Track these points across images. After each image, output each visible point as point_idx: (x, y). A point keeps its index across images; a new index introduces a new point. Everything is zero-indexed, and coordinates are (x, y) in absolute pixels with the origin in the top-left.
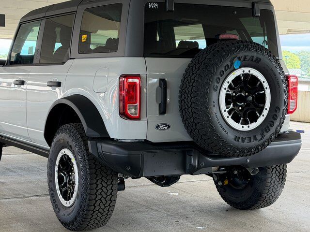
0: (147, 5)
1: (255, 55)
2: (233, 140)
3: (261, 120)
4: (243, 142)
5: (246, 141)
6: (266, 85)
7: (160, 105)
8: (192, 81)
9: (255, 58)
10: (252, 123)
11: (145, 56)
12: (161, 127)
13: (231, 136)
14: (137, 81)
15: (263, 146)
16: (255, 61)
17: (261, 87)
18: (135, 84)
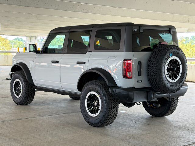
0: (133, 30)
1: (177, 51)
3: (178, 78)
5: (174, 87)
6: (180, 63)
7: (139, 72)
8: (154, 62)
10: (175, 79)
12: (139, 81)
13: (169, 85)
15: (179, 89)
16: (177, 54)
17: (179, 64)
18: (130, 63)
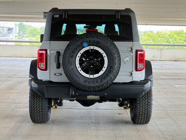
0: (53, 16)
1: (96, 40)
2: (83, 82)
4: (89, 83)
5: (91, 83)
6: (104, 55)
9: (96, 42)
11: (50, 41)
12: (57, 74)
13: (81, 80)
14: (44, 52)
16: (96, 43)
18: (43, 53)
